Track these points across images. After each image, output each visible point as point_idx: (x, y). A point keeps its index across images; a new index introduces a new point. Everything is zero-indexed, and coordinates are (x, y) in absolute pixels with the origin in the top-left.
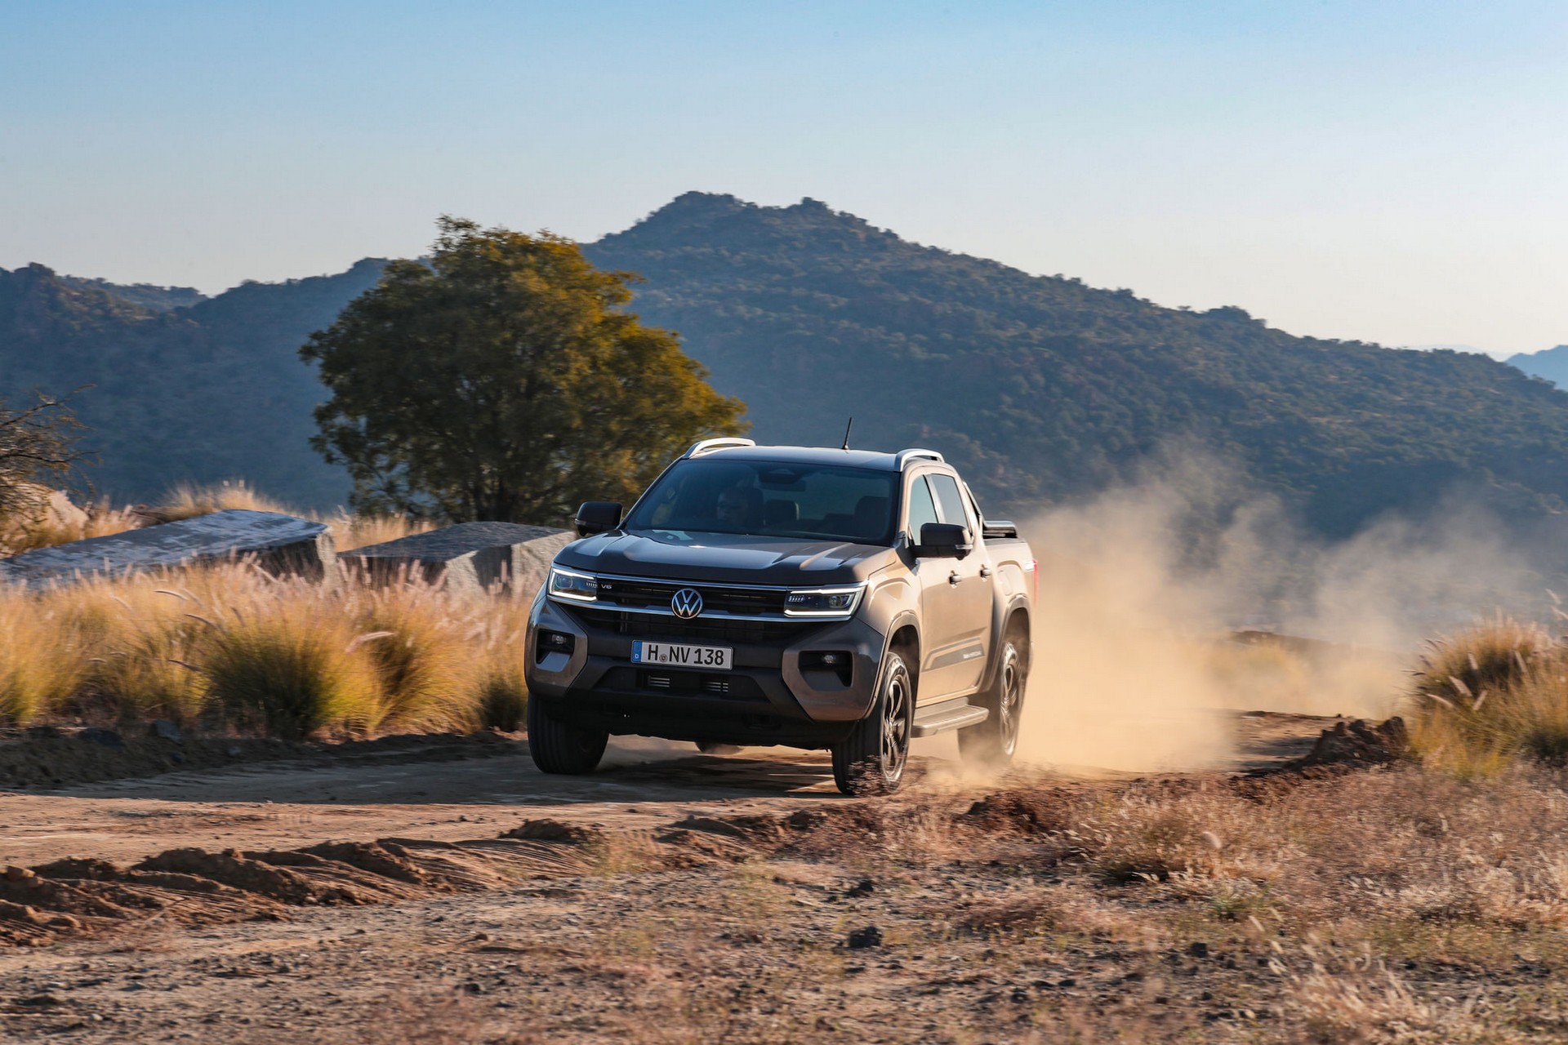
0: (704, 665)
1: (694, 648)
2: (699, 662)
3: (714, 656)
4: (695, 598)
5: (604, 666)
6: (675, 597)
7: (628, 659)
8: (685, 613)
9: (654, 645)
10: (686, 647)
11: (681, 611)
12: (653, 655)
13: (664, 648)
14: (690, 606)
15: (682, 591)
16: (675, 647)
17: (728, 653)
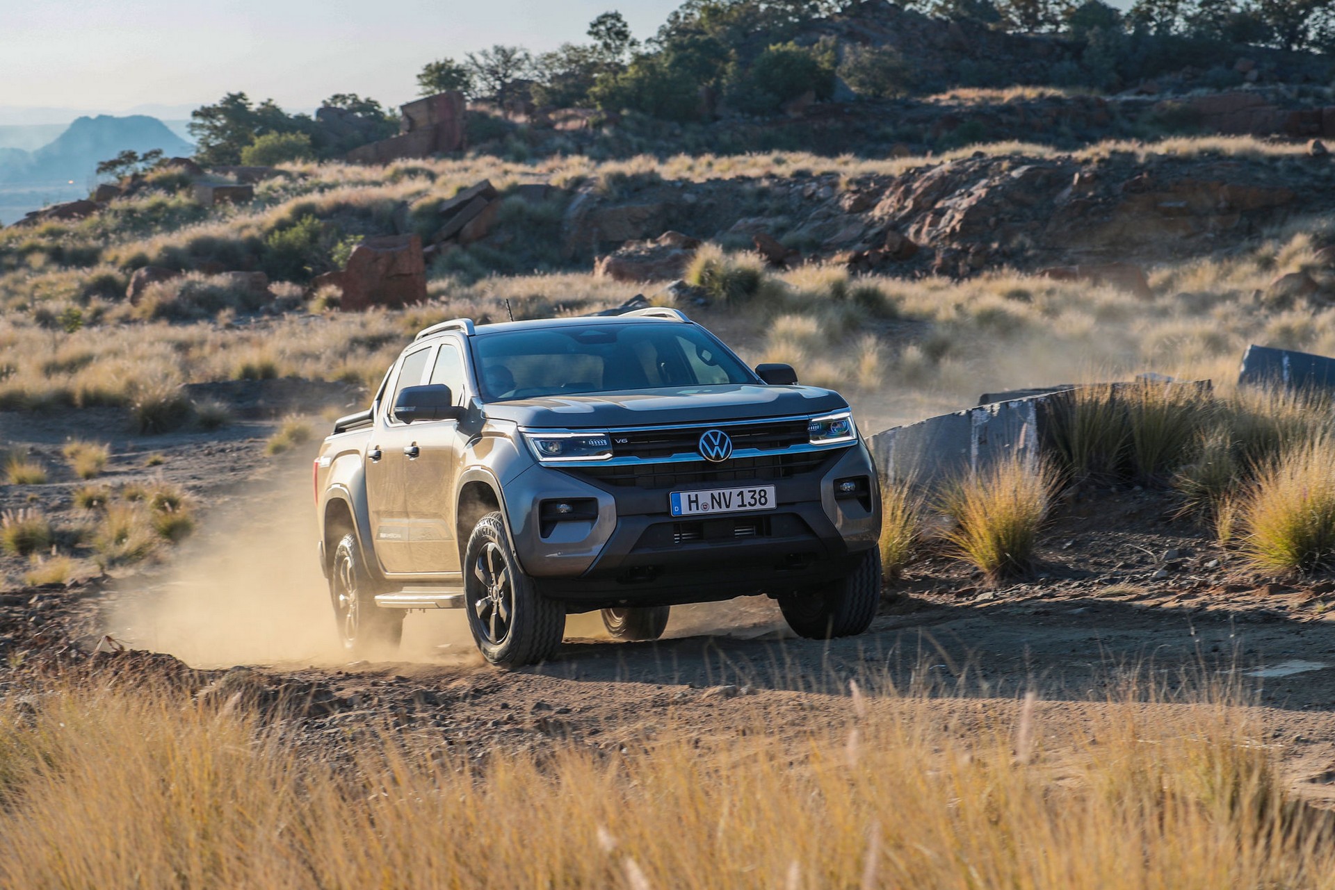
0: (749, 508)
1: (736, 491)
2: (743, 505)
3: (757, 496)
4: (723, 439)
5: (641, 527)
6: (702, 441)
7: (668, 513)
8: (718, 456)
9: (693, 494)
10: (727, 492)
11: (713, 455)
12: (694, 505)
13: (704, 496)
14: (721, 447)
15: (708, 433)
16: (716, 493)
17: (771, 490)
